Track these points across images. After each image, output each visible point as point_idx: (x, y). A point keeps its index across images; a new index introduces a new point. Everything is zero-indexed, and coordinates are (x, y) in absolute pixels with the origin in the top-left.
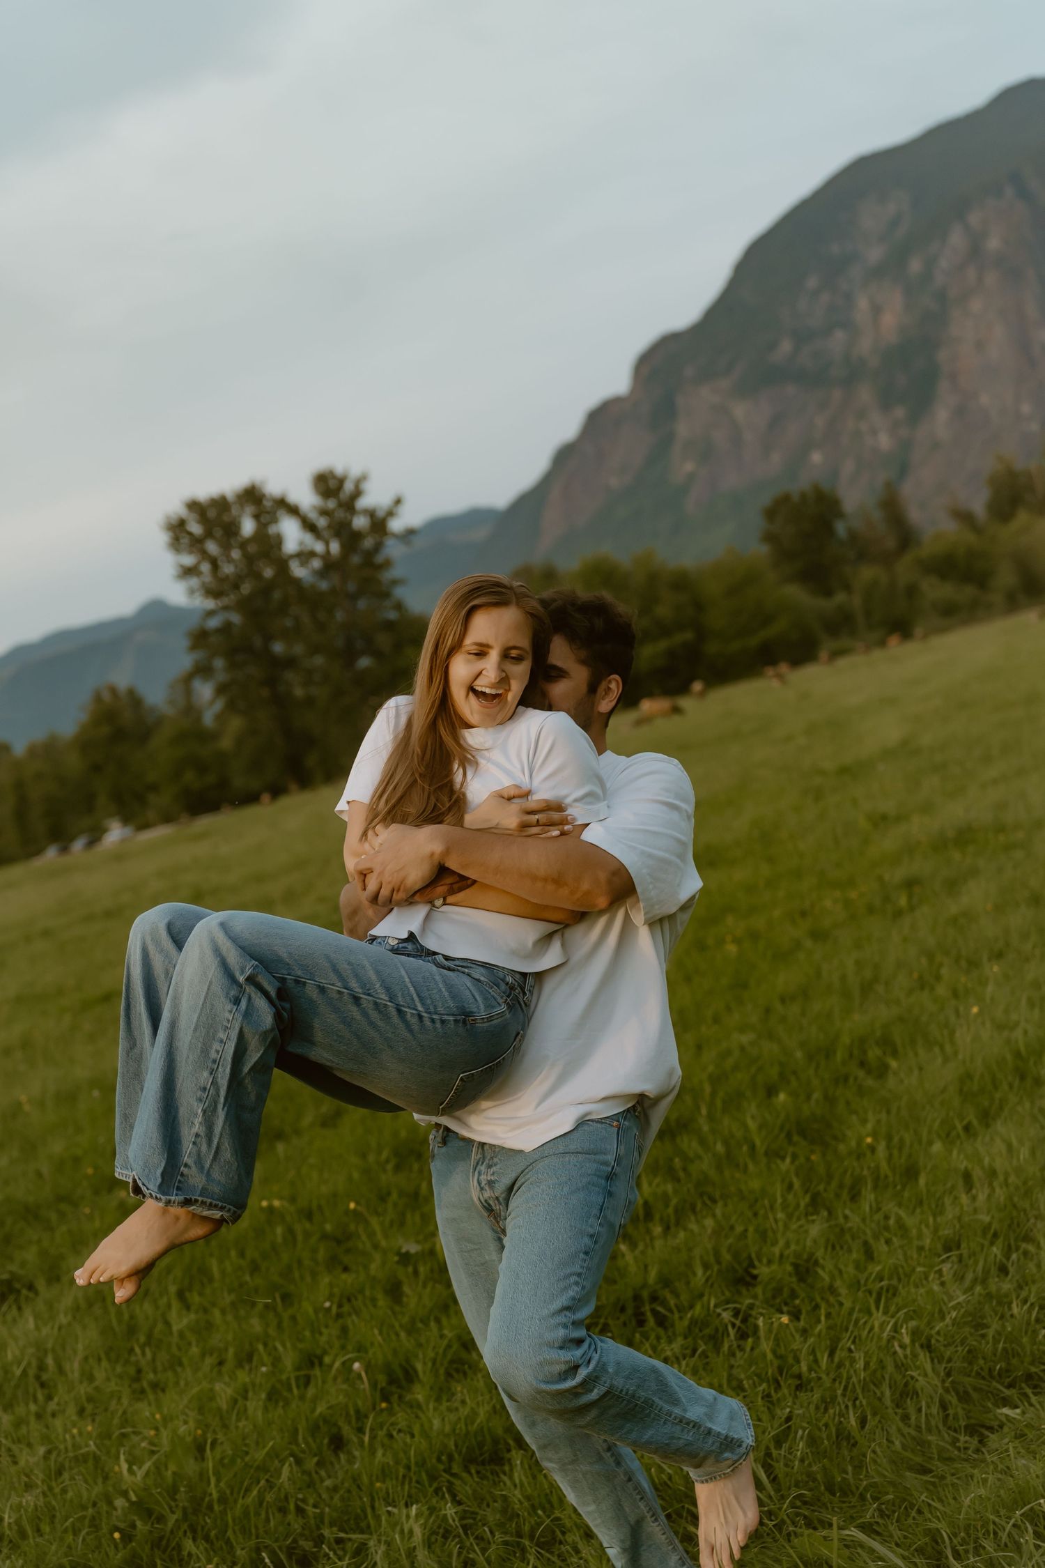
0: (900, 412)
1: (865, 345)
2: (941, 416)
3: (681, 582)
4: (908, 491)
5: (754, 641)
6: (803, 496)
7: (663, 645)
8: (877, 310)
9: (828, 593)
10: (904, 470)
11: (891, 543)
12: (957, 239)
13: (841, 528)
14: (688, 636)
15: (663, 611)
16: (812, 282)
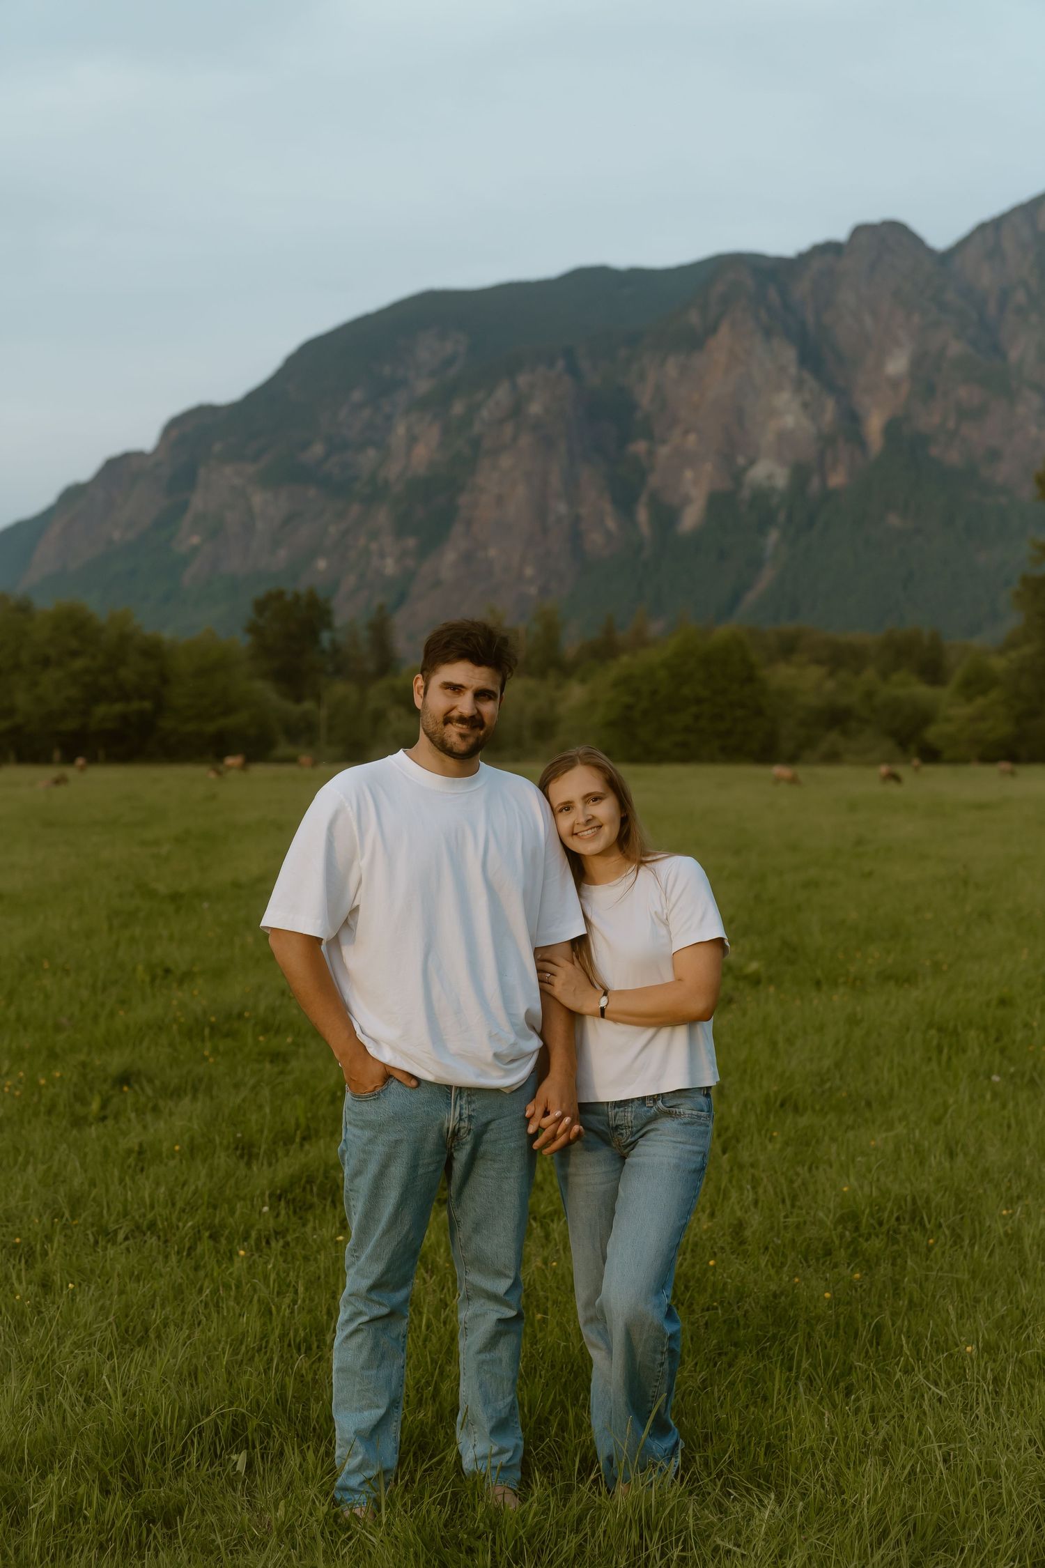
0: (411, 542)
1: (393, 470)
2: (448, 559)
3: (153, 651)
4: (399, 620)
5: (211, 728)
6: (297, 597)
7: (118, 708)
8: (412, 440)
9: (298, 699)
10: (402, 598)
11: (370, 666)
12: (502, 394)
13: (325, 637)
14: (147, 705)
15: (127, 674)
16: (357, 396)
